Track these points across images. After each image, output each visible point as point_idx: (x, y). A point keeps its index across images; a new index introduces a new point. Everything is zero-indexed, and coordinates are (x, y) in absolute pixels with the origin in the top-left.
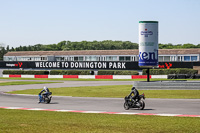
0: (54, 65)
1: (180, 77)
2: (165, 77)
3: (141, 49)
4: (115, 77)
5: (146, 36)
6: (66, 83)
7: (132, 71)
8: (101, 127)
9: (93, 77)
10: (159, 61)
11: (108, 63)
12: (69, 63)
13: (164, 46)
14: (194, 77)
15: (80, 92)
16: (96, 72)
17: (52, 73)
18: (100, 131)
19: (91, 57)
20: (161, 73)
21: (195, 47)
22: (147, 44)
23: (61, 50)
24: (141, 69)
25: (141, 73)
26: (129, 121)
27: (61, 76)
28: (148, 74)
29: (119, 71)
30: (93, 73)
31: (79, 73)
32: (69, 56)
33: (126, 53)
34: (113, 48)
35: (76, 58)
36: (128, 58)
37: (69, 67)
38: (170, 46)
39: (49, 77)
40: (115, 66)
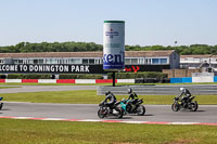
0: (12, 68)
1: (148, 81)
2: (133, 81)
3: (106, 51)
4: (77, 81)
6: (24, 87)
7: (97, 75)
8: (62, 135)
9: (54, 81)
10: (126, 63)
11: (70, 66)
12: (28, 66)
13: (132, 48)
14: (164, 82)
15: (39, 97)
16: (57, 76)
17: (10, 77)
18: (61, 140)
19: (51, 60)
20: (128, 77)
21: (165, 49)
22: (113, 46)
23: (18, 51)
24: (106, 73)
25: (106, 77)
26: (91, 129)
27: (19, 81)
28: (113, 78)
29: (82, 75)
30: (53, 78)
31: (39, 77)
32: (28, 58)
33: (89, 55)
34: (76, 49)
35: (35, 61)
36: (92, 61)
37: (28, 71)
38: (137, 48)
39: (7, 81)
40: (77, 69)
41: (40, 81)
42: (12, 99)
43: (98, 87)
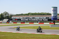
0: (27, 20)
3: (52, 15)
4: (44, 23)
6: (30, 25)
7: (50, 22)
8: (40, 38)
10: (58, 19)
11: (42, 19)
12: (31, 19)
19: (37, 17)
20: (58, 22)
22: (54, 14)
23: (28, 15)
25: (52, 22)
26: (49, 36)
27: (29, 23)
28: (54, 22)
29: (46, 22)
30: (38, 22)
32: (31, 17)
33: (48, 16)
34: (44, 15)
35: (33, 18)
36: (48, 18)
39: (25, 23)
40: (44, 20)
41: (34, 23)
42: (27, 28)
43: (50, 25)
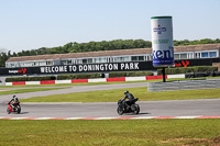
0: (61, 69)
1: (198, 76)
2: (183, 76)
3: (155, 47)
4: (127, 79)
5: (159, 33)
6: (74, 87)
7: (147, 72)
8: (115, 134)
9: (104, 80)
10: (175, 59)
11: (119, 64)
12: (77, 66)
13: (179, 43)
14: (214, 75)
15: (91, 97)
16: (107, 75)
17: (60, 78)
19: (100, 59)
20: (178, 72)
21: (213, 42)
22: (161, 41)
23: (67, 52)
24: (155, 69)
25: (156, 73)
27: (70, 81)
28: (163, 74)
29: (132, 73)
30: (103, 76)
31: (89, 77)
32: (76, 58)
33: (138, 52)
34: (123, 47)
35: (84, 61)
36: (141, 58)
37: (78, 71)
38: (186, 42)
39: (57, 82)
40: (127, 67)
41: (90, 80)
42: (63, 100)
43: (148, 84)
